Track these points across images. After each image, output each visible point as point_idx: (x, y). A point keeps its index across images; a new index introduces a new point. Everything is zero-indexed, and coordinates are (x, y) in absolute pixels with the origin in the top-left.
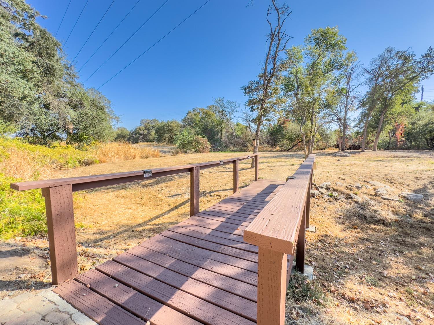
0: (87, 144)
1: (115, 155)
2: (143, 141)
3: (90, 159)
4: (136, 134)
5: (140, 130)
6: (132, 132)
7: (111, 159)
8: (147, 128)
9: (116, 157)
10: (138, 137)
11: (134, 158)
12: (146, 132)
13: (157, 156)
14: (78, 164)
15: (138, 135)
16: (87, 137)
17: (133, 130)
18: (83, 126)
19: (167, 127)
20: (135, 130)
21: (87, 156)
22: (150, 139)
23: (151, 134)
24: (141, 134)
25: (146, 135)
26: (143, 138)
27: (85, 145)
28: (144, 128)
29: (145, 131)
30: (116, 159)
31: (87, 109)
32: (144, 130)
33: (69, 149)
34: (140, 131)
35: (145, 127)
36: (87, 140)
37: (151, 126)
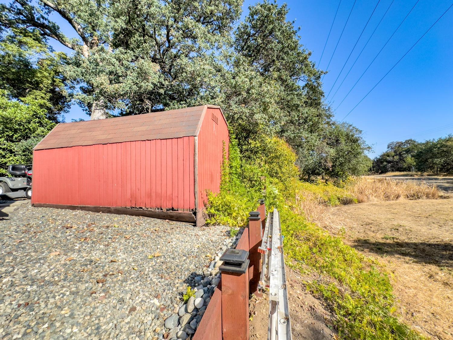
0: (343, 181)
1: (373, 194)
2: (393, 171)
3: (349, 197)
4: (382, 163)
5: (388, 156)
6: (376, 160)
7: (368, 198)
8: (398, 153)
9: (374, 195)
10: (386, 165)
11: (397, 198)
12: (397, 158)
13: (433, 196)
14: (337, 202)
15: (385, 163)
16: (342, 173)
17: (378, 157)
18: (339, 162)
19: (439, 148)
20: (381, 156)
21: (346, 194)
22: (404, 167)
23: (404, 161)
24: (389, 162)
25: (397, 162)
26: (392, 167)
27: (341, 181)
28: (393, 154)
29: (395, 157)
30: (373, 197)
31: (344, 145)
32: (393, 157)
33: (329, 186)
34: (388, 158)
35: (395, 152)
36: (342, 177)
37: (403, 149)
